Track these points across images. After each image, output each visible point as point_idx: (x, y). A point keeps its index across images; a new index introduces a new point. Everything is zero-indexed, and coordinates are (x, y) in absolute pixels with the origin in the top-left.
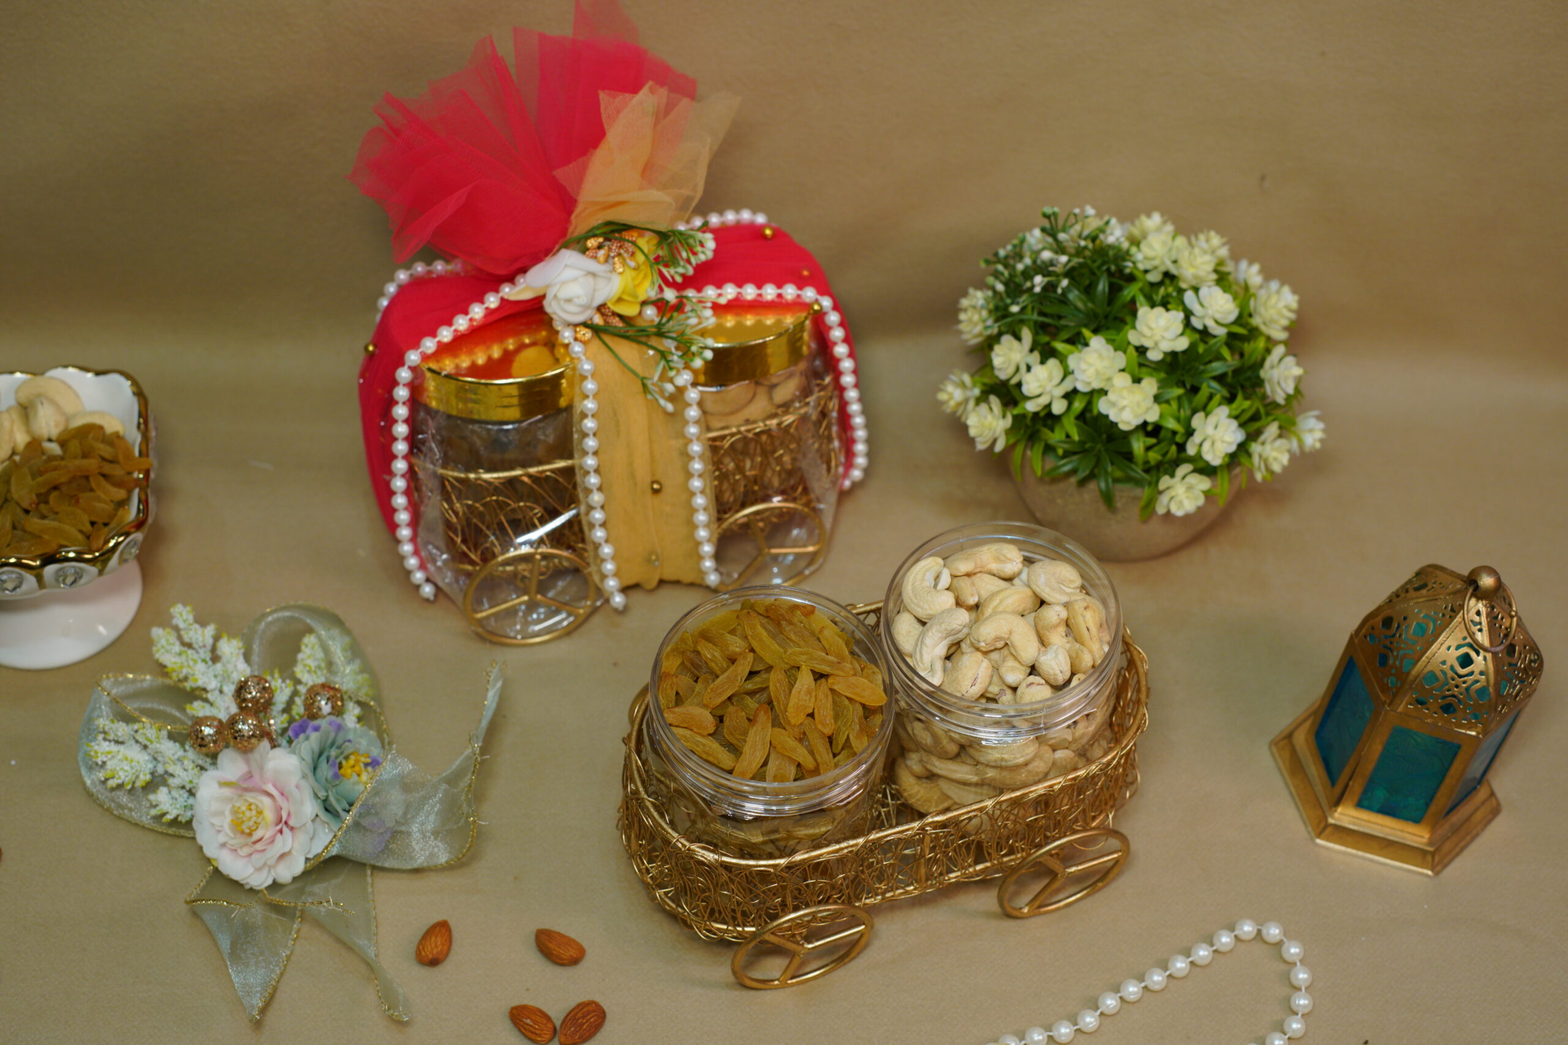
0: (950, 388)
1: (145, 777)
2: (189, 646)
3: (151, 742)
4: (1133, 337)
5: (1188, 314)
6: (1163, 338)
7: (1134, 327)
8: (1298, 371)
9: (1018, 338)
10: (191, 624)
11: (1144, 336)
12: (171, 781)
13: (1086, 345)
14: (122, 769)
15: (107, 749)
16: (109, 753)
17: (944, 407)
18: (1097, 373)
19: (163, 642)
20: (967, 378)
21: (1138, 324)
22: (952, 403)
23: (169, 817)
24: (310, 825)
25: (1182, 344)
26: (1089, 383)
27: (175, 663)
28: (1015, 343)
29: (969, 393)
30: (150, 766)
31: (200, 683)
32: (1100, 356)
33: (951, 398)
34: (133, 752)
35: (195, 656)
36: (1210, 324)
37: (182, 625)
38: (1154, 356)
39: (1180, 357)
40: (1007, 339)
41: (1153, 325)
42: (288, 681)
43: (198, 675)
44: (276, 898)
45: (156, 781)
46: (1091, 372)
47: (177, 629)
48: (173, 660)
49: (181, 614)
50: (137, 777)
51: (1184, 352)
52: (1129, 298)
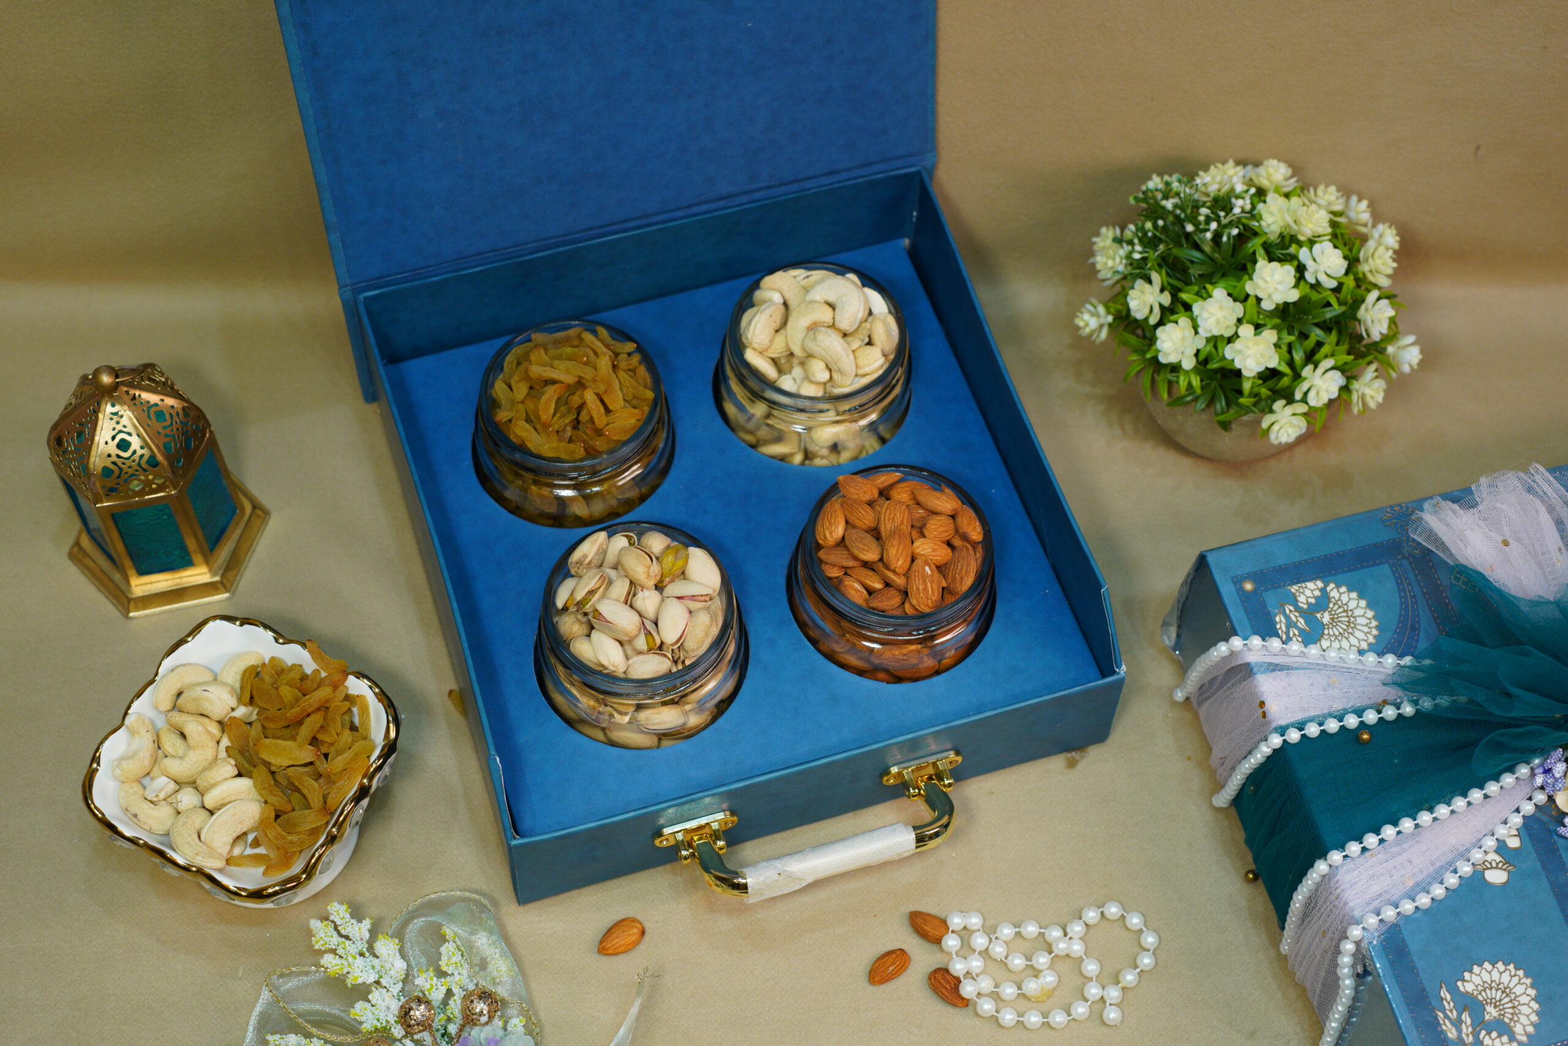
0: (1086, 317)
4: (1249, 288)
5: (1301, 269)
6: (1276, 289)
7: (1251, 279)
8: (1391, 313)
9: (1149, 281)
11: (1260, 288)
13: (1210, 296)
17: (1081, 332)
18: (1218, 321)
19: (322, 934)
20: (1101, 309)
21: (1255, 277)
22: (1087, 330)
25: (1293, 296)
26: (1210, 331)
28: (1147, 286)
29: (1102, 321)
32: (1221, 307)
33: (1087, 325)
36: (1323, 278)
38: (1268, 305)
39: (1291, 307)
40: (1140, 284)
41: (1268, 279)
46: (1212, 321)
51: (1294, 304)
52: (1251, 251)
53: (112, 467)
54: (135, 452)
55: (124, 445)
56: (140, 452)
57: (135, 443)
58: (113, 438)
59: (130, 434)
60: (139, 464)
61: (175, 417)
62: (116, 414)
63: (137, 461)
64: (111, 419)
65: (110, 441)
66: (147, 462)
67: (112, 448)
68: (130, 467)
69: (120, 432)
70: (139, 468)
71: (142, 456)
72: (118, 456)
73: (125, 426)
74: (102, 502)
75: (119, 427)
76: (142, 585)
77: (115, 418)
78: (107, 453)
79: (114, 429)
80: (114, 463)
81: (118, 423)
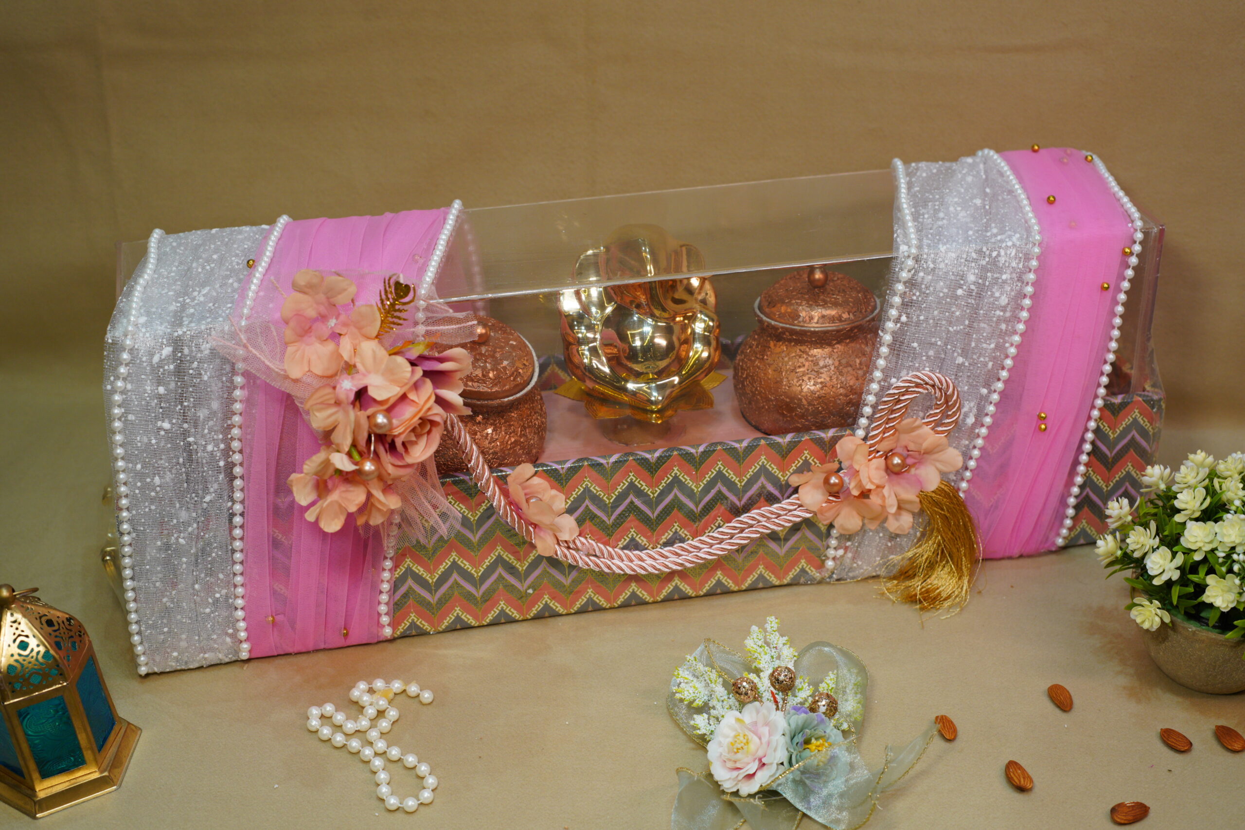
1: (699, 703)
2: (768, 644)
3: (712, 683)
10: (775, 631)
12: (712, 711)
14: (688, 691)
15: (687, 676)
16: (686, 679)
19: (755, 636)
23: (699, 732)
24: (775, 766)
27: (752, 647)
30: (706, 698)
31: (761, 666)
34: (699, 685)
35: (769, 651)
37: (769, 629)
42: (811, 687)
43: (763, 662)
44: (735, 800)
45: (704, 709)
47: (765, 631)
48: (752, 645)
49: (771, 622)
50: (695, 700)
53: (15, 664)
54: (32, 650)
55: (23, 646)
56: (36, 649)
57: (33, 643)
58: (15, 641)
59: (27, 636)
60: (37, 659)
61: (62, 624)
62: (15, 622)
63: (35, 658)
64: (12, 626)
65: (11, 643)
66: (43, 657)
67: (15, 649)
68: (30, 663)
69: (19, 635)
70: (37, 663)
71: (38, 653)
72: (20, 655)
73: (23, 631)
74: (9, 700)
75: (18, 632)
76: (45, 788)
77: (15, 625)
78: (10, 653)
79: (14, 634)
80: (17, 661)
81: (17, 629)
